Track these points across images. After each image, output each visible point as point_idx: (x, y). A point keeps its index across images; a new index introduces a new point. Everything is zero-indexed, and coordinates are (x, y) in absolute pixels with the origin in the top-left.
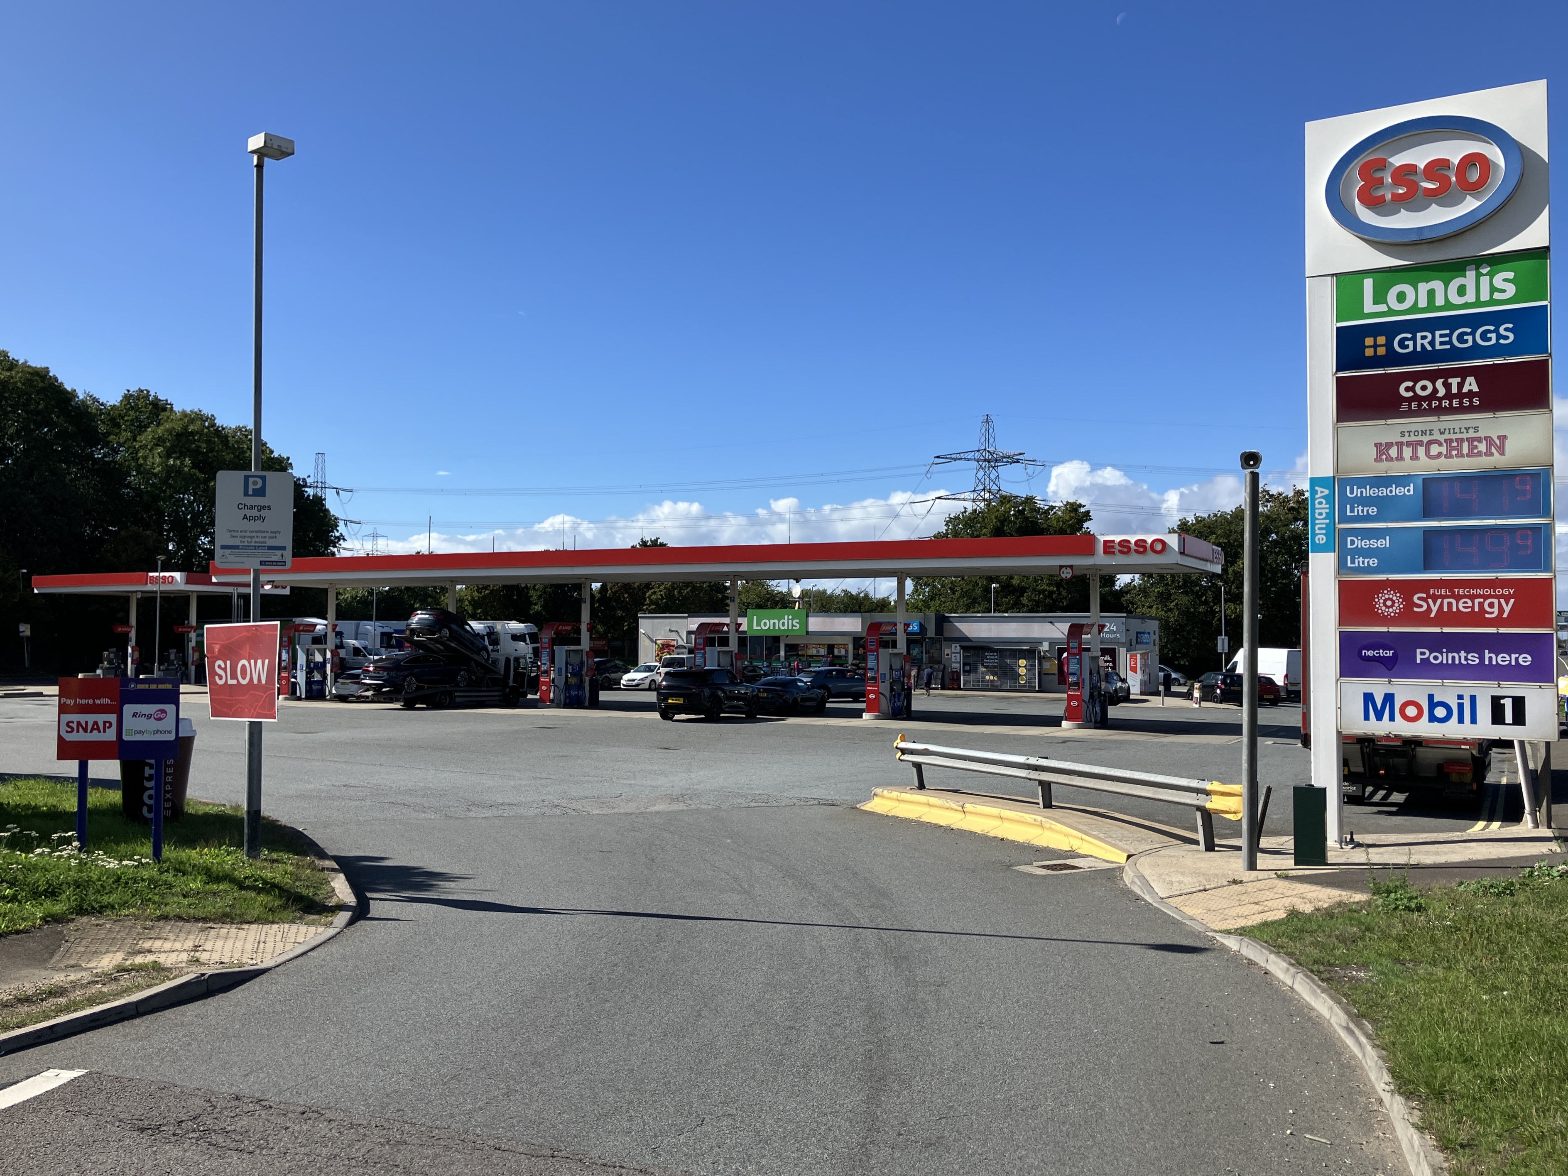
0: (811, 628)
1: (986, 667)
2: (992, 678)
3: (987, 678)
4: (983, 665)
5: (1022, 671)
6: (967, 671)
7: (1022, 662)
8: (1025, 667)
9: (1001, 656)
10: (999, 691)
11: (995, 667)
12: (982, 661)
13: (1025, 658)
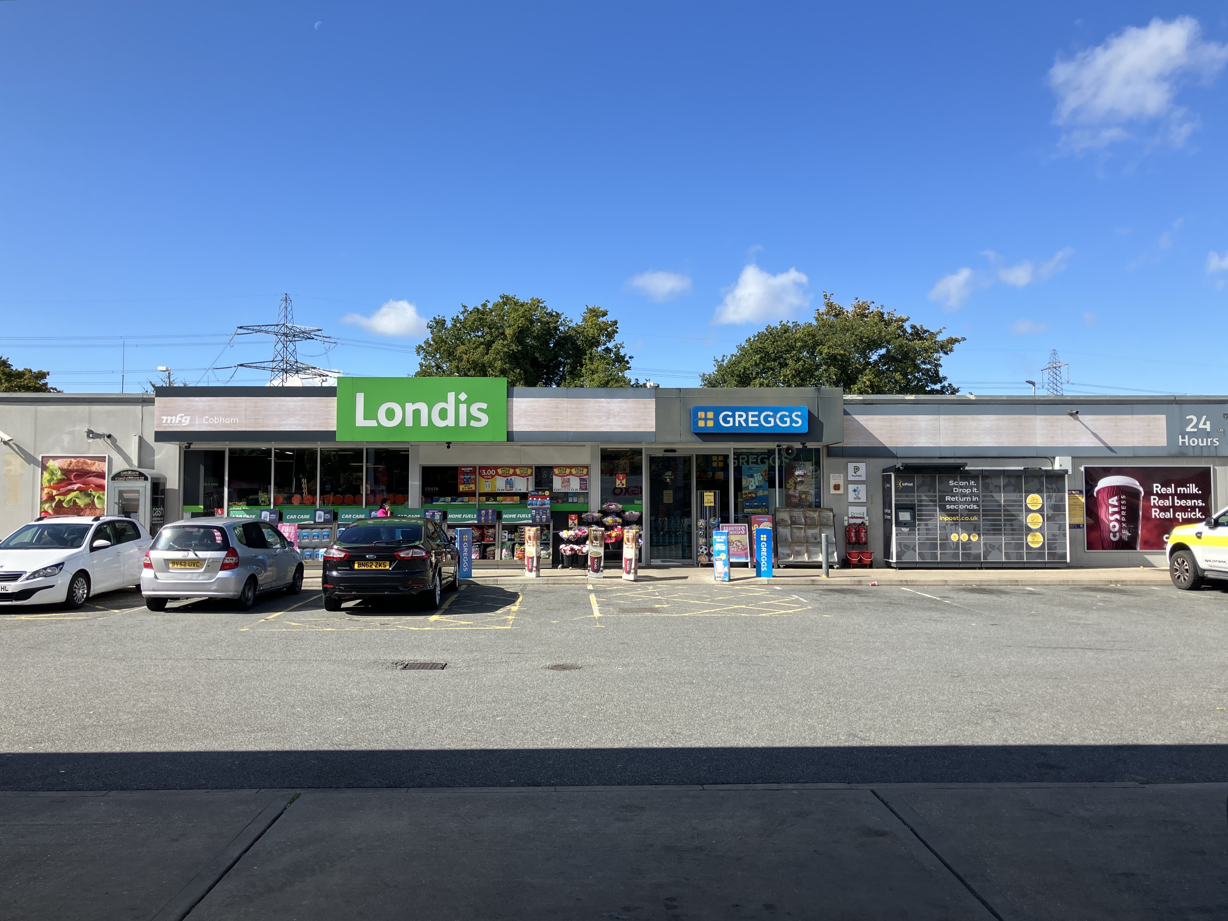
0: (520, 425)
1: (952, 513)
2: (964, 537)
3: (954, 537)
4: (943, 509)
5: (1034, 520)
6: (905, 524)
7: (1034, 500)
8: (1041, 511)
9: (986, 487)
10: (981, 567)
11: (971, 513)
12: (942, 499)
13: (1039, 491)
